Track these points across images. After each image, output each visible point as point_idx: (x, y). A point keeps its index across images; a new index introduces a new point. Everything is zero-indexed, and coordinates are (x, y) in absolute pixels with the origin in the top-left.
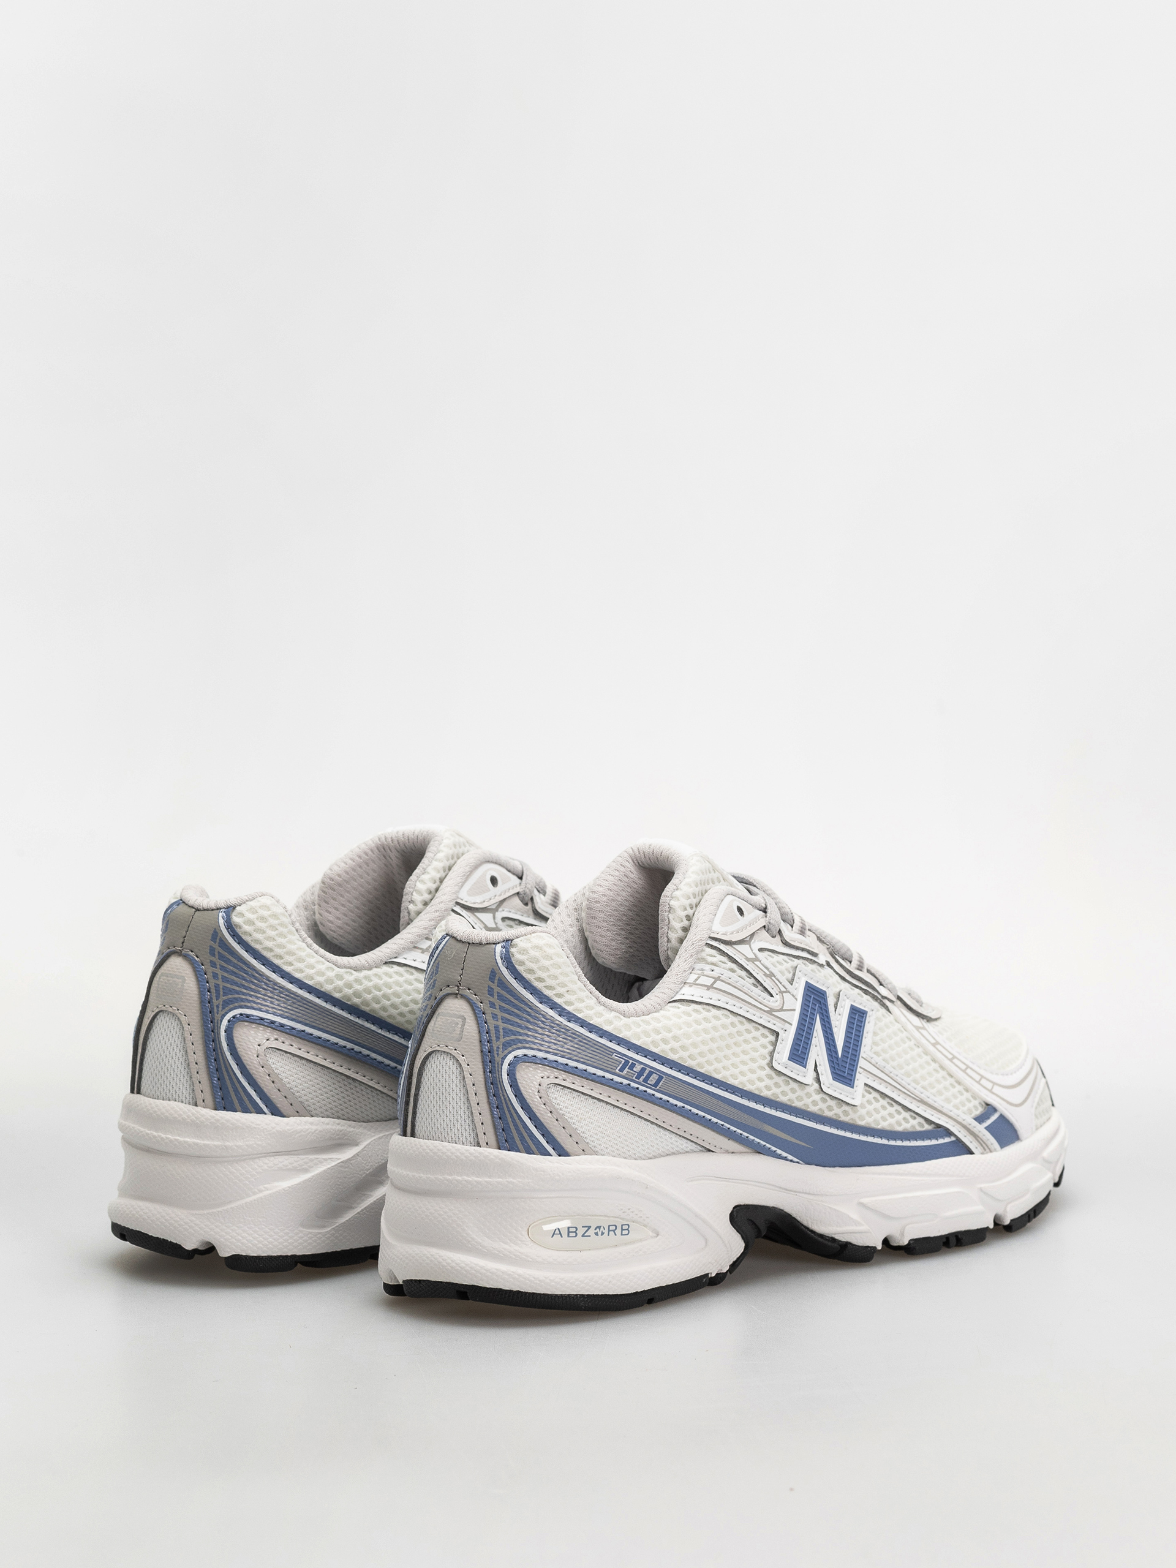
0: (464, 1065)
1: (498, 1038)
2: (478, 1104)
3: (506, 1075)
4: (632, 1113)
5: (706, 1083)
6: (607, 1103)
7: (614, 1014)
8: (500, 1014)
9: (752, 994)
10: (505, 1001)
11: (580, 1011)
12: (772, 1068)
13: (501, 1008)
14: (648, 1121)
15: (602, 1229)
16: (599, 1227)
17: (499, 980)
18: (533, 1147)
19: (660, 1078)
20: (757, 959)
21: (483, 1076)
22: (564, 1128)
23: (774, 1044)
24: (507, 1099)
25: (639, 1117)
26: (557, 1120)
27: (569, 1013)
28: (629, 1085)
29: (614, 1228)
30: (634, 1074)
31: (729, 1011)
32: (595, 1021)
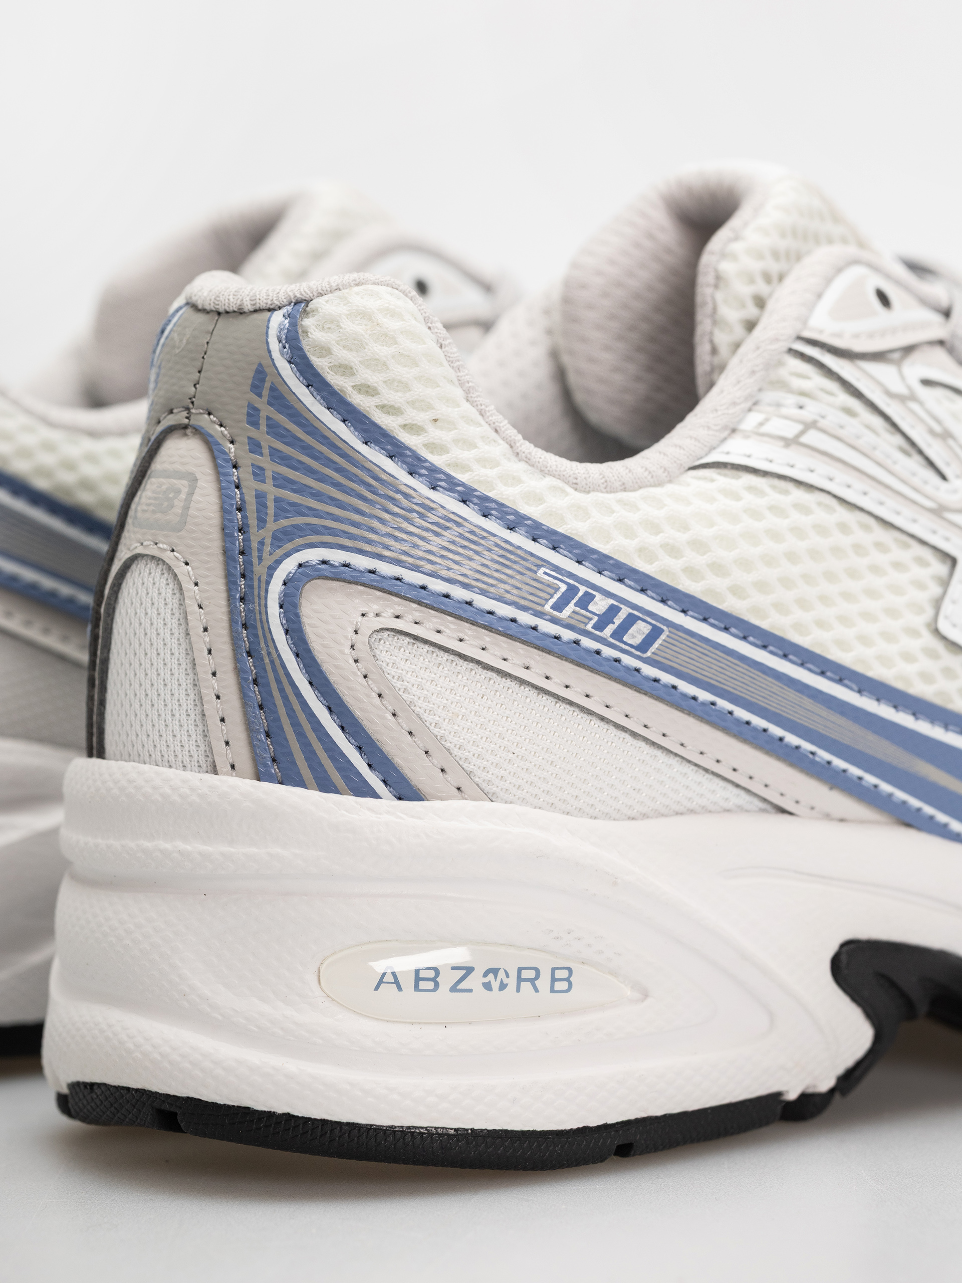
0: (188, 585)
1: (262, 522)
2: (214, 674)
3: (277, 606)
4: (583, 709)
5: (772, 653)
6: (522, 682)
7: (549, 481)
8: (271, 467)
9: (897, 468)
10: (282, 436)
11: (465, 468)
12: (936, 632)
13: (274, 453)
14: (623, 729)
15: (501, 974)
16: (495, 971)
17: (273, 389)
18: (336, 777)
19: (655, 633)
20: (913, 397)
21: (225, 609)
22: (410, 733)
23: (946, 583)
24: (277, 662)
25: (603, 719)
26: (394, 715)
27: (434, 470)
28: (577, 642)
29: (531, 974)
30: (590, 619)
31: (835, 496)
32: (500, 492)
